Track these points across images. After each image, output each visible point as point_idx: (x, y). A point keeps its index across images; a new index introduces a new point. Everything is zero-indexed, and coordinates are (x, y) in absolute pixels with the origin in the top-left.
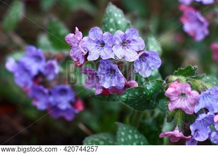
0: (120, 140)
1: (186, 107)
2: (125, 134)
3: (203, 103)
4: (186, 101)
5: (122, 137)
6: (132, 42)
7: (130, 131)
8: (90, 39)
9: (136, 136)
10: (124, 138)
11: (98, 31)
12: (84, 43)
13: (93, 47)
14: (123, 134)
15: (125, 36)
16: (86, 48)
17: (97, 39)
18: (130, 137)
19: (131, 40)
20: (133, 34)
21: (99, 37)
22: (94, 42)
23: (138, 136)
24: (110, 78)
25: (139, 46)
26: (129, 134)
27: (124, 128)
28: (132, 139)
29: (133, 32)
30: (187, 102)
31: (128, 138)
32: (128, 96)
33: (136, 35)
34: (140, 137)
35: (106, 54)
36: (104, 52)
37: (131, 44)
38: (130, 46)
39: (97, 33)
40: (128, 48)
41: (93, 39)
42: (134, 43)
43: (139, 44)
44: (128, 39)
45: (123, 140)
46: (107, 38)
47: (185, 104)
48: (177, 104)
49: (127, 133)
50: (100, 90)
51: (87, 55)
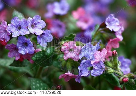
0: (33, 87)
1: (74, 57)
2: (35, 83)
3: (83, 54)
4: (73, 53)
5: (33, 85)
6: (37, 24)
7: (38, 82)
8: (12, 25)
9: (42, 84)
10: (35, 86)
11: (17, 19)
12: (9, 28)
13: (14, 30)
14: (34, 83)
15: (33, 20)
16: (10, 31)
17: (16, 25)
18: (38, 85)
19: (36, 23)
20: (38, 19)
21: (17, 23)
22: (15, 26)
23: (43, 84)
24: (24, 48)
25: (42, 26)
26: (37, 83)
27: (34, 80)
28: (39, 86)
29: (38, 18)
30: (75, 54)
31: (37, 86)
32: (36, 57)
33: (40, 19)
34: (44, 84)
35: (23, 32)
36: (22, 31)
37: (37, 26)
38: (36, 27)
39: (16, 21)
40: (35, 28)
41: (14, 25)
42: (38, 24)
43: (42, 24)
44: (34, 23)
45: (34, 87)
46: (23, 23)
47: (73, 55)
48: (68, 55)
49: (36, 83)
50: (18, 57)
51: (12, 34)
